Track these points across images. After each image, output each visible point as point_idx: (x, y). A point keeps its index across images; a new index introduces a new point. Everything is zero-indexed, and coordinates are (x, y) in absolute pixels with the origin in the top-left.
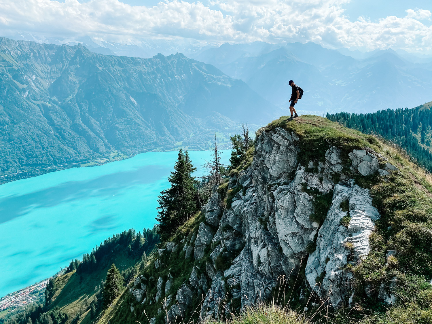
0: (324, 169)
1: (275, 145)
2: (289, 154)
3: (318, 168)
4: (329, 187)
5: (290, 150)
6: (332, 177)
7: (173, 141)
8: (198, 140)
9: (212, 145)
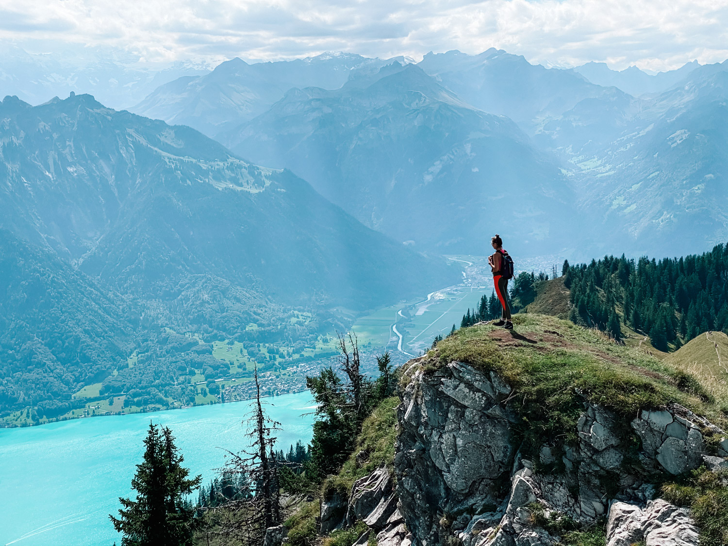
0: (579, 463)
1: (453, 407)
2: (489, 429)
3: (565, 461)
4: (595, 510)
5: (491, 418)
6: (601, 484)
7: (67, 383)
8: (157, 374)
9: (205, 387)
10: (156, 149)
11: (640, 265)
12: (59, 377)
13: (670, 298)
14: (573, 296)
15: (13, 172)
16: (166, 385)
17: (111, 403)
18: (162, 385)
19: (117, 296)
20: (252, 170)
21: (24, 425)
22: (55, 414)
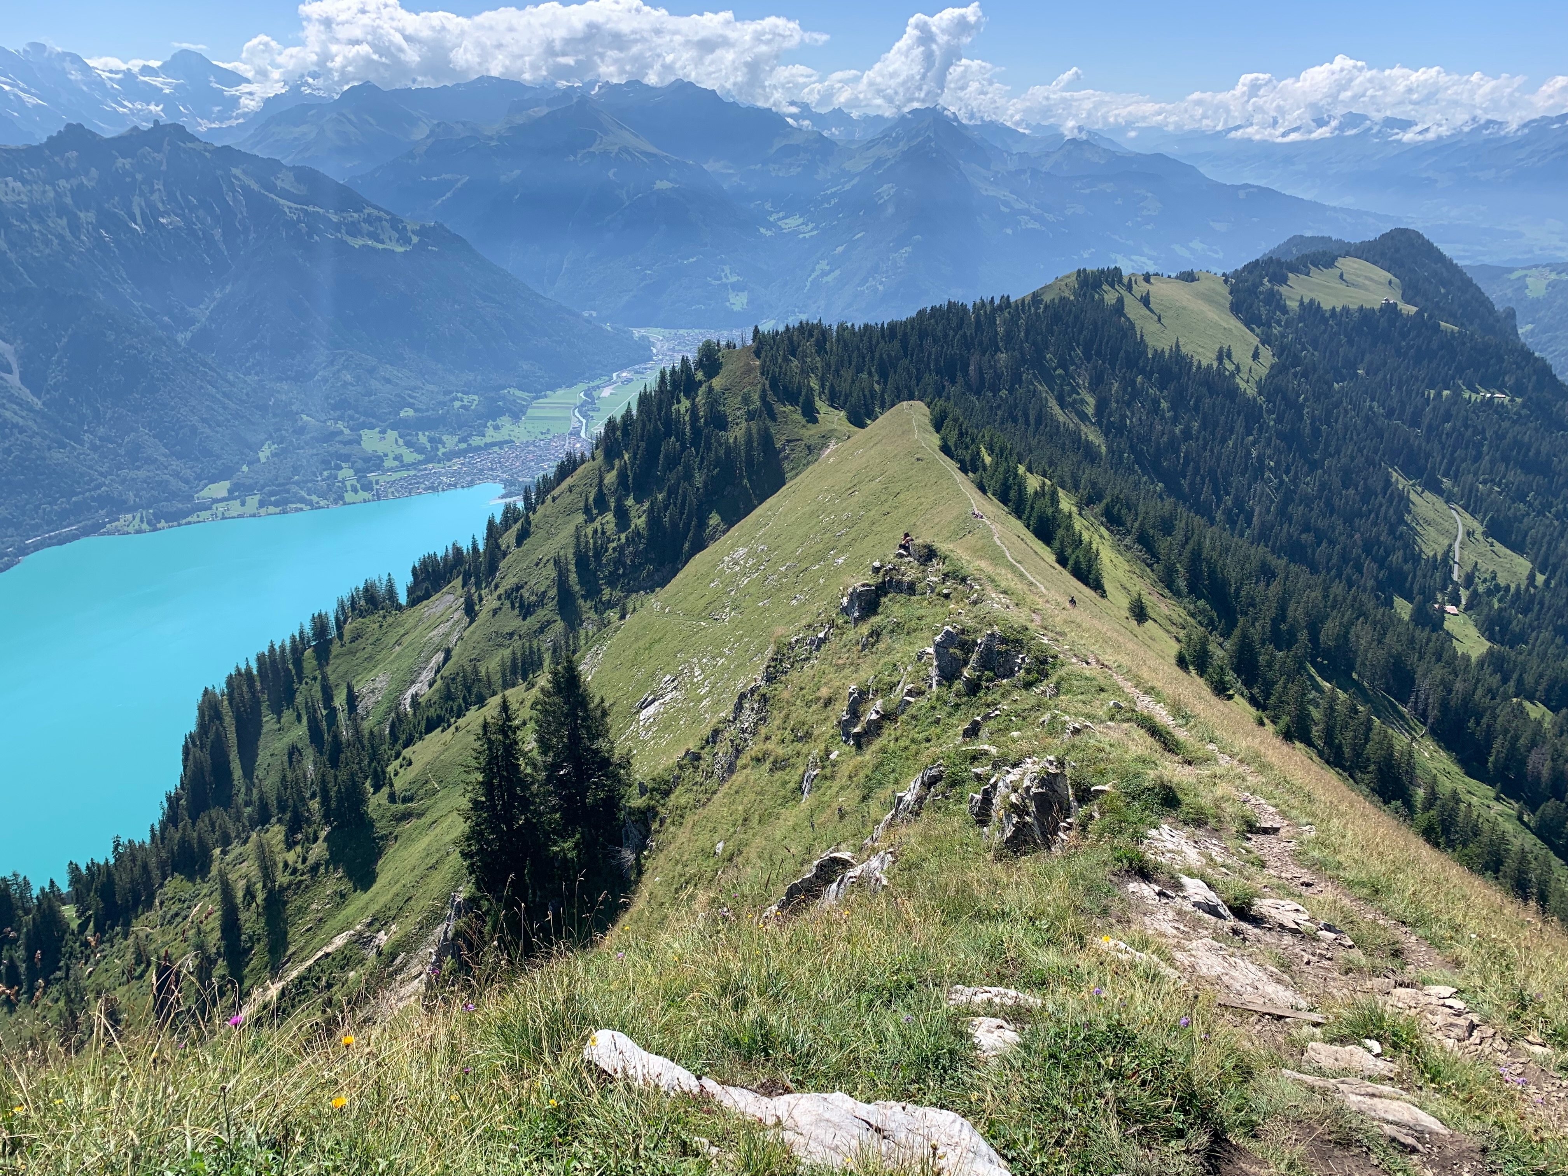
7: (186, 481)
8: (296, 470)
9: (355, 482)
10: (272, 196)
11: (837, 332)
12: (176, 475)
13: (869, 368)
14: (763, 366)
15: (88, 223)
16: (306, 482)
17: (243, 504)
18: (303, 482)
19: (238, 378)
20: (395, 223)
21: (139, 531)
22: (175, 518)
